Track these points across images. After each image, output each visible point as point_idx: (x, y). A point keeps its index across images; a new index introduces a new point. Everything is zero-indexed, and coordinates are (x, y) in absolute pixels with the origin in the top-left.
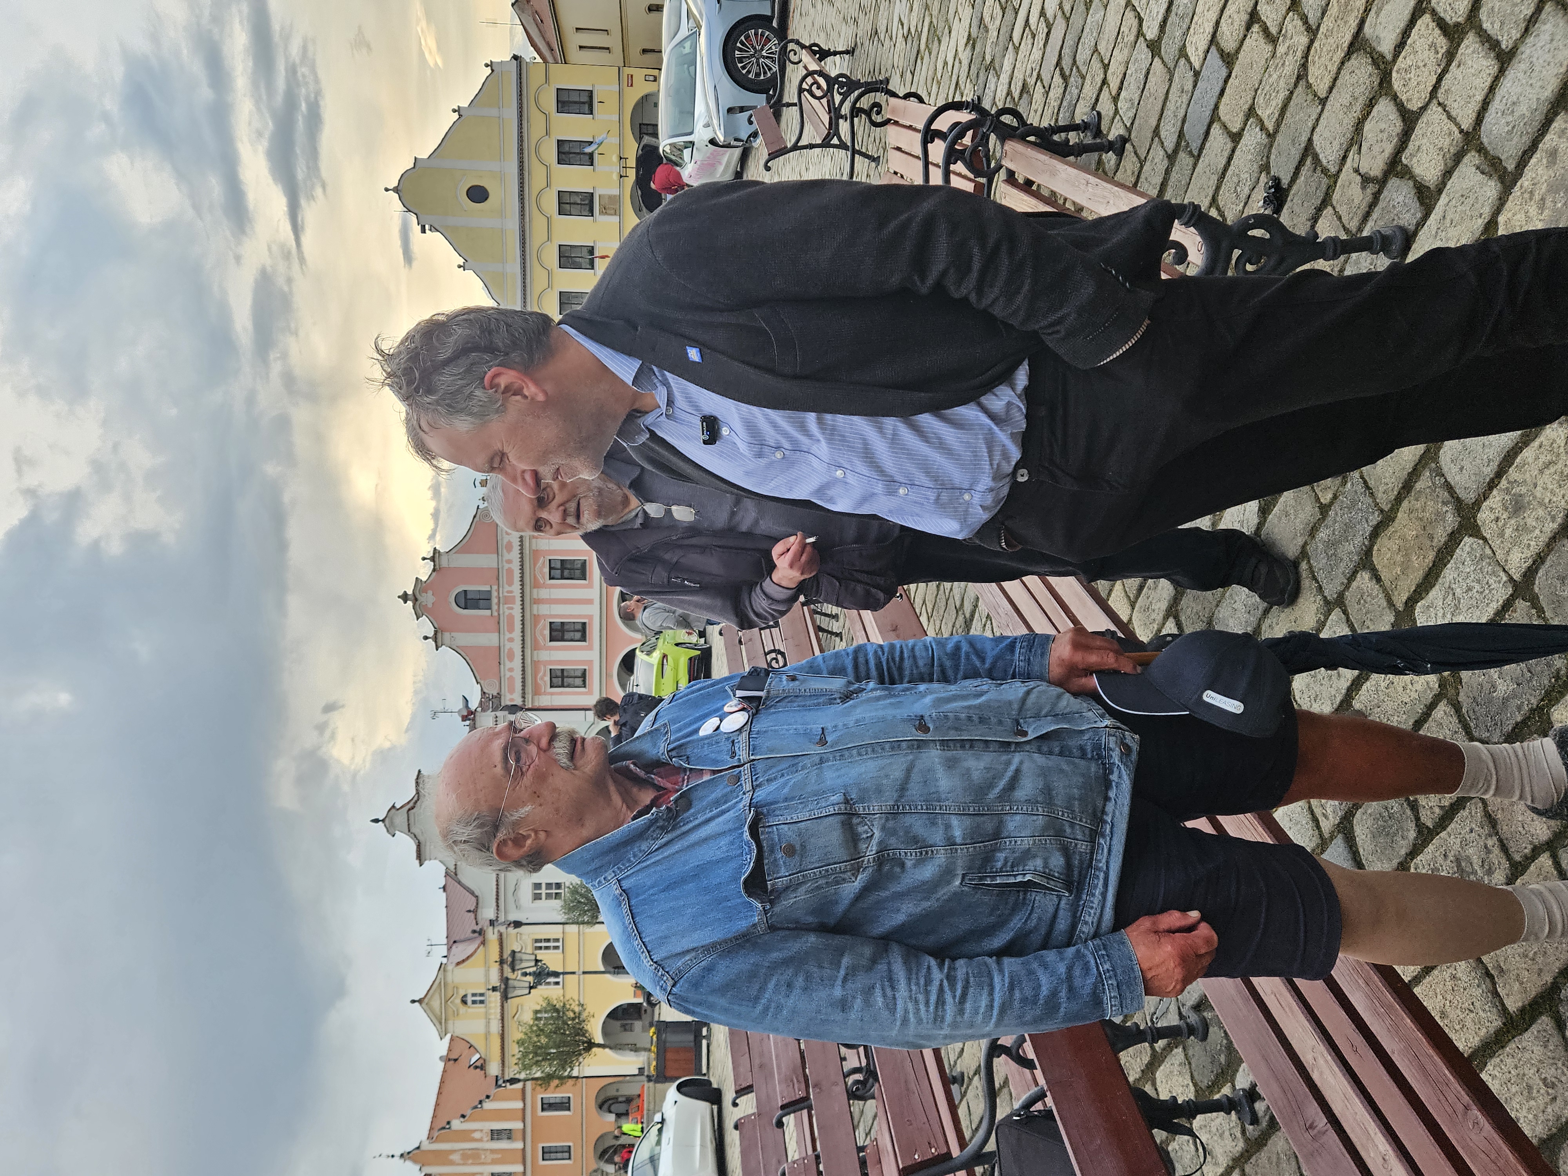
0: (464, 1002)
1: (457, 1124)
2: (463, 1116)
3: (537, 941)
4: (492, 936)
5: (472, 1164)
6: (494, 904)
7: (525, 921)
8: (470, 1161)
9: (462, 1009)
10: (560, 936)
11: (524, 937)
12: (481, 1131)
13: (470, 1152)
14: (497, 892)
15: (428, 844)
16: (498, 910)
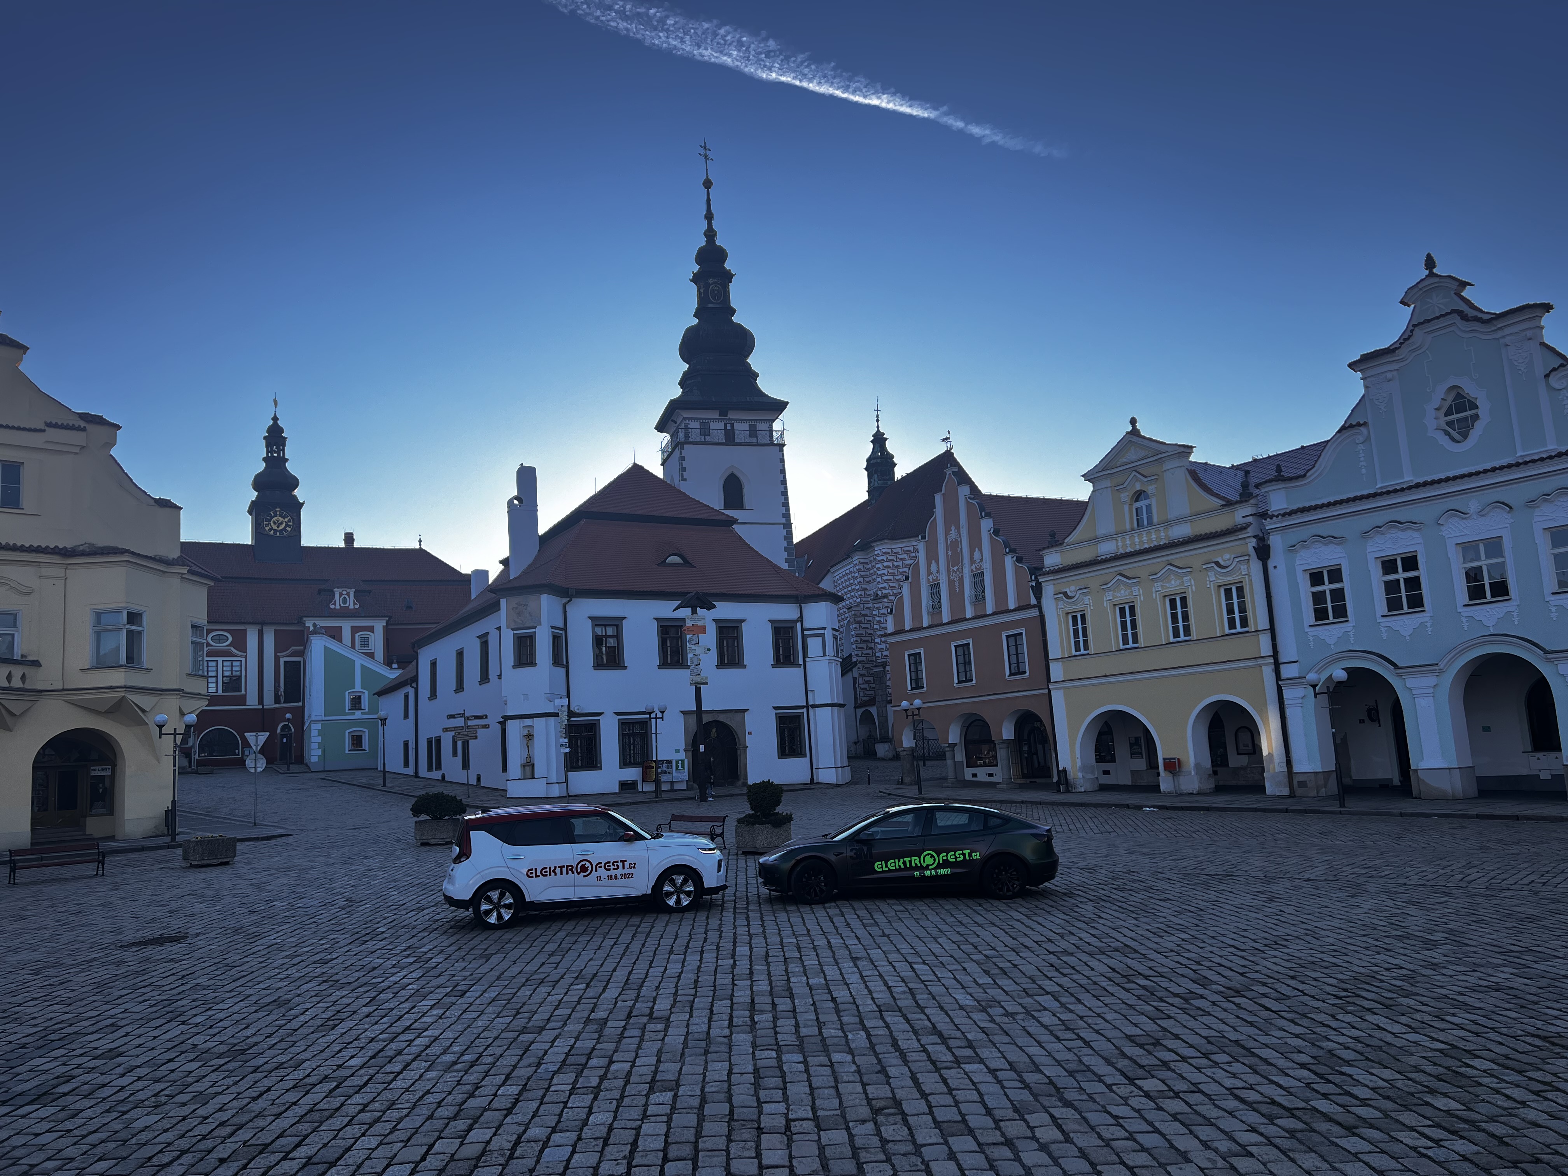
0: (1139, 496)
1: (987, 525)
2: (996, 532)
3: (1240, 590)
4: (1241, 514)
5: (948, 556)
6: (1294, 507)
7: (1271, 564)
8: (950, 553)
9: (1126, 496)
10: (1252, 627)
11: (1244, 568)
12: (981, 560)
13: (959, 550)
14: (1315, 508)
15: (1395, 366)
16: (1284, 515)
